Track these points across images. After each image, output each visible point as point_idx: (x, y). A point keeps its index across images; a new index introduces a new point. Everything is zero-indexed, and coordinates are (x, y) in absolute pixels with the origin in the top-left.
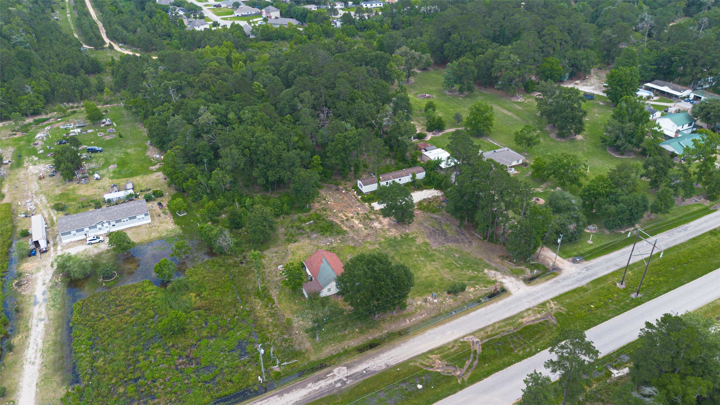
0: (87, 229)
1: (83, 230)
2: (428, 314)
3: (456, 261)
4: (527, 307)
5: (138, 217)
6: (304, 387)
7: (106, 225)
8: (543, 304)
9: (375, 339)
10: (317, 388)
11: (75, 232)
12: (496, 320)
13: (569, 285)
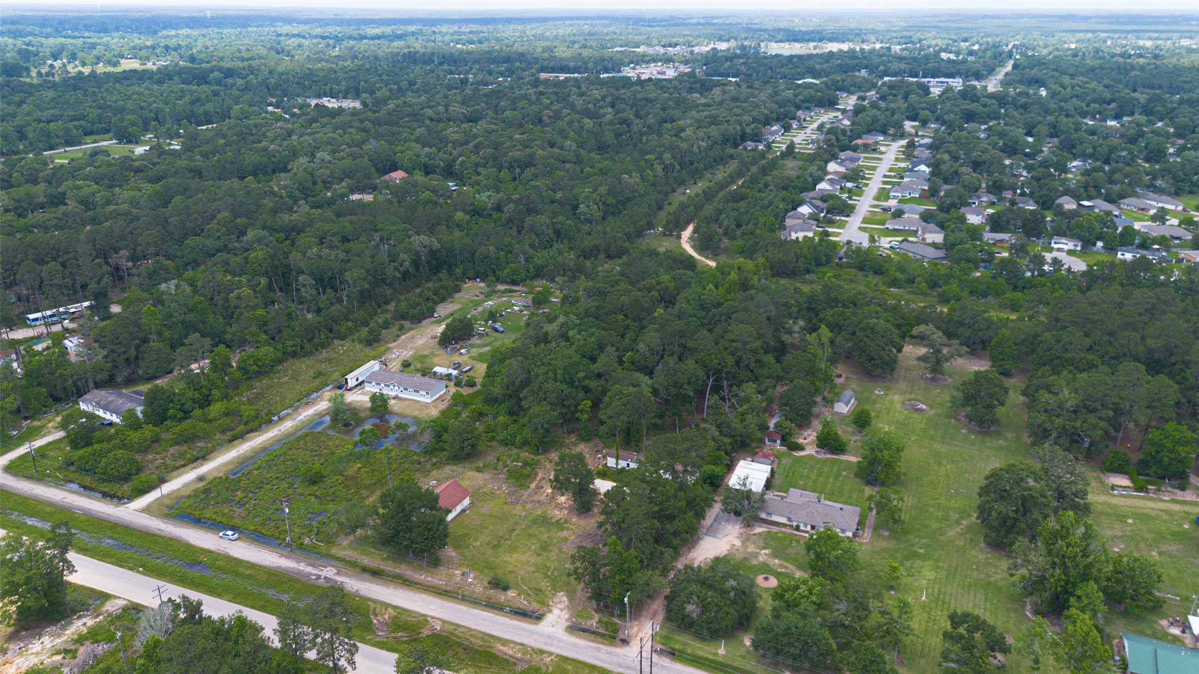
0: (383, 385)
1: (379, 384)
2: (446, 585)
3: (555, 569)
4: (525, 642)
5: (421, 392)
6: (299, 562)
7: (396, 388)
8: (542, 652)
9: (383, 571)
10: (301, 568)
11: (374, 383)
12: (482, 629)
13: (602, 661)
